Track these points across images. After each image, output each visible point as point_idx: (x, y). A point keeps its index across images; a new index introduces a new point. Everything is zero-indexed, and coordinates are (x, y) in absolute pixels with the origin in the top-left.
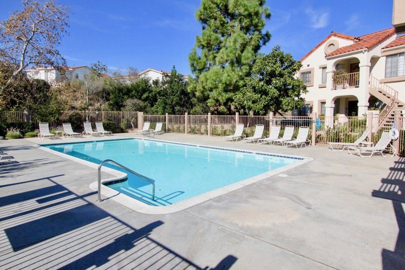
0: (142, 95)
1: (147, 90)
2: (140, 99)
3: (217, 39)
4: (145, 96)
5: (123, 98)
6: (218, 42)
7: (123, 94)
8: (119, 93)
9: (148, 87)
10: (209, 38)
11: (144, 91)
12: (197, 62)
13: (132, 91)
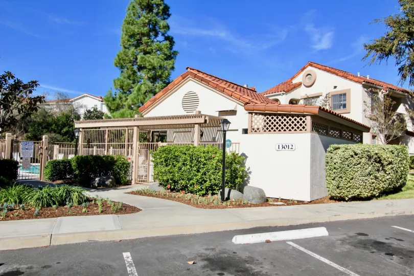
0: (62, 129)
1: (68, 125)
2: (60, 133)
3: (128, 85)
4: (65, 130)
5: (42, 131)
6: (130, 87)
7: (43, 128)
8: (38, 126)
9: (69, 122)
10: (122, 84)
11: (64, 125)
12: (111, 103)
13: (52, 125)
